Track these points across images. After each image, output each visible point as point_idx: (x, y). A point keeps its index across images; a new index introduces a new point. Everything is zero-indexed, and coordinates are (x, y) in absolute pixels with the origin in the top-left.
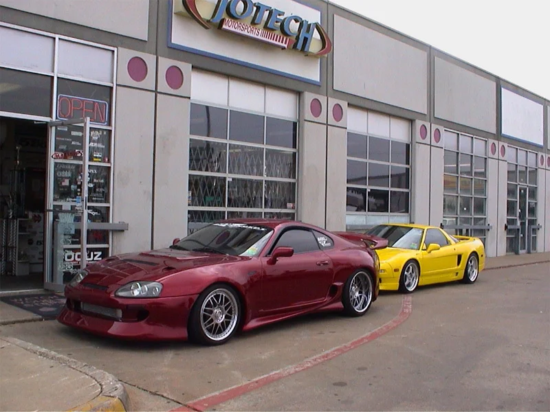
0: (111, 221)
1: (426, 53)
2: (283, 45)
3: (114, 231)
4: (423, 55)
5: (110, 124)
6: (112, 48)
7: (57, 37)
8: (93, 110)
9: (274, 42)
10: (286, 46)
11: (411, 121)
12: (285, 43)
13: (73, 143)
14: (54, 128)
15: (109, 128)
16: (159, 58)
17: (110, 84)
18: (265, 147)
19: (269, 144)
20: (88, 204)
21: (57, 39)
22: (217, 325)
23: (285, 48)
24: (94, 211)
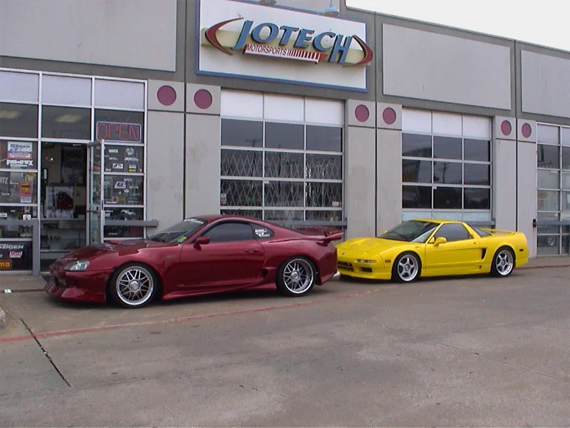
0: (145, 219)
1: (509, 49)
2: (314, 60)
3: (148, 227)
4: (506, 51)
5: (143, 142)
6: (142, 81)
7: (93, 77)
8: (129, 132)
9: (304, 58)
10: (317, 61)
11: (492, 118)
12: (317, 58)
13: (110, 158)
14: (92, 148)
15: (142, 145)
16: (188, 84)
17: (141, 110)
18: (305, 152)
19: (309, 149)
20: (104, 206)
21: (93, 79)
22: (133, 293)
23: (316, 63)
24: (130, 211)
